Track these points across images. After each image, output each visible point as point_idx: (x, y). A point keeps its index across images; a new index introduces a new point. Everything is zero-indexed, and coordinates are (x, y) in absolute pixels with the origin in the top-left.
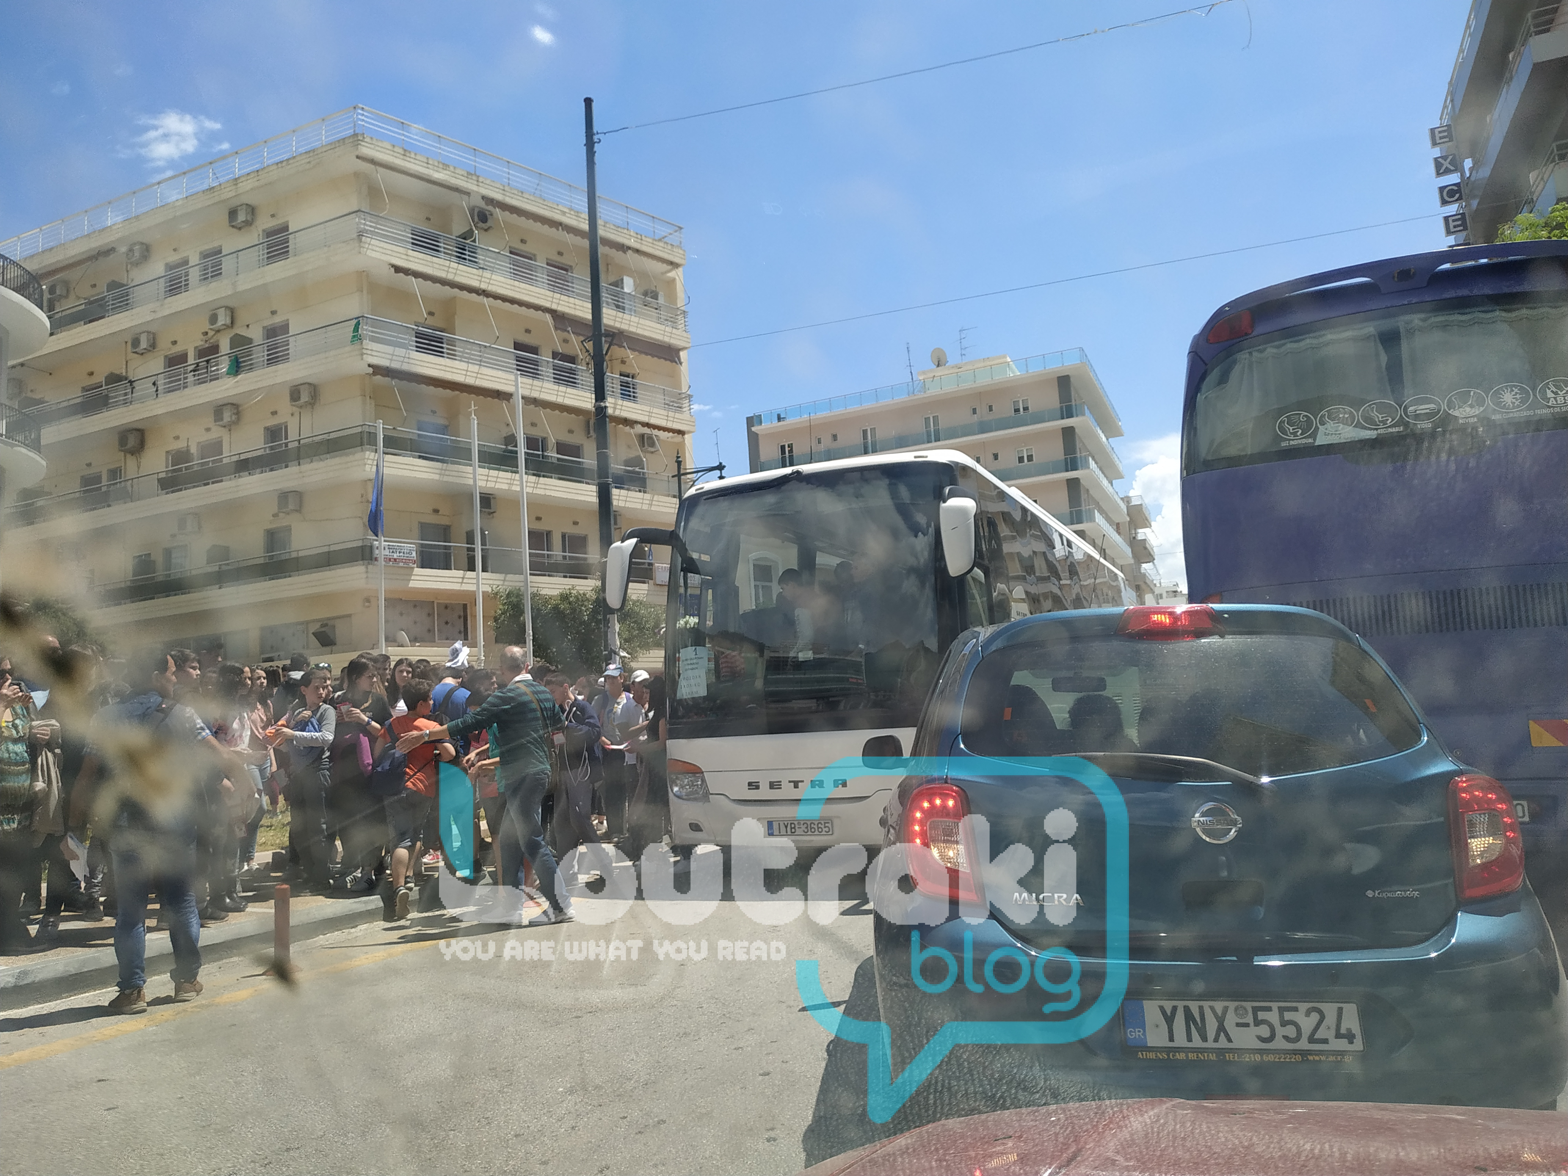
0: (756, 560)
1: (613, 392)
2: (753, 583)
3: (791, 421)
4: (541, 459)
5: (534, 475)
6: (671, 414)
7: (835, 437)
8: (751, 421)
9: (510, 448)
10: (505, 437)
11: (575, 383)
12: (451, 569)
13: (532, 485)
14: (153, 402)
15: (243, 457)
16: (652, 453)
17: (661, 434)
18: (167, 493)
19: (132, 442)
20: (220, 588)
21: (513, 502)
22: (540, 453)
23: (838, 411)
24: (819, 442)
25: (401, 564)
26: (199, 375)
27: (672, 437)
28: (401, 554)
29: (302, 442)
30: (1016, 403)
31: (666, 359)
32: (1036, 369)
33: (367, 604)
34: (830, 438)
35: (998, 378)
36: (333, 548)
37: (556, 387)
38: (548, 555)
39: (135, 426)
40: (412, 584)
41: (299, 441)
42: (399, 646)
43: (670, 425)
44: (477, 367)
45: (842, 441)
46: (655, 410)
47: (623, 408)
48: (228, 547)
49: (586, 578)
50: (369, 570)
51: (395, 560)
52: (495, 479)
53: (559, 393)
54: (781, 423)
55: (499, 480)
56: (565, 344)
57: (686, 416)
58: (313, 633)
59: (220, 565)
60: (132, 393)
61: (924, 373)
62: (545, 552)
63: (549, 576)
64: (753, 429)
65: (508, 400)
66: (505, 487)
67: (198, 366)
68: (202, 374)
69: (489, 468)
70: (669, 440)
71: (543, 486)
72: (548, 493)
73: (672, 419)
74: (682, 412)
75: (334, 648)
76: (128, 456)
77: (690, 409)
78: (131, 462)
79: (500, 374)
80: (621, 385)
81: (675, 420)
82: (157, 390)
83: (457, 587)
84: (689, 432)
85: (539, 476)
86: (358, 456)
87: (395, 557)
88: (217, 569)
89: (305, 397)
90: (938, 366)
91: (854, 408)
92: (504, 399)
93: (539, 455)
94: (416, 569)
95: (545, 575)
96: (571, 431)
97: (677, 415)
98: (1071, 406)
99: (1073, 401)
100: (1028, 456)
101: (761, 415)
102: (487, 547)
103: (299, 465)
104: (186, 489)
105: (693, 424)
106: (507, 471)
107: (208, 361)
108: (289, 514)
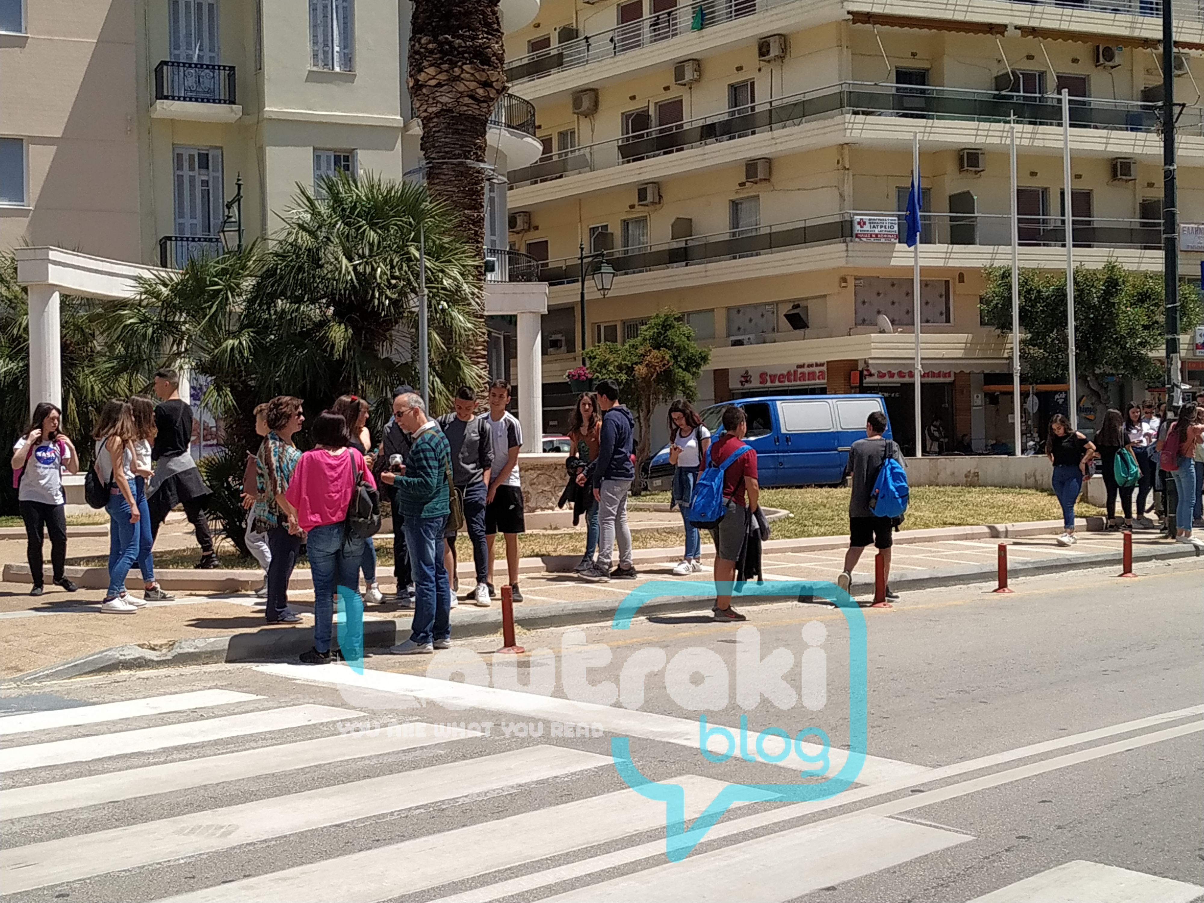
4: (1037, 103)
5: (1030, 123)
9: (1003, 93)
10: (996, 78)
11: (1083, 2)
14: (612, 61)
15: (709, 122)
18: (628, 162)
19: (586, 104)
20: (687, 265)
21: (1002, 155)
22: (1038, 95)
25: (883, 240)
26: (659, 29)
28: (883, 229)
29: (773, 104)
33: (843, 284)
36: (809, 224)
37: (1060, 11)
38: (1044, 220)
39: (591, 86)
40: (894, 262)
41: (771, 103)
42: (880, 332)
48: (691, 220)
49: (1089, 246)
50: (849, 249)
51: (877, 235)
52: (985, 133)
53: (1064, 18)
55: (989, 133)
58: (786, 316)
59: (686, 241)
60: (588, 51)
62: (1041, 217)
63: (1044, 245)
65: (1002, 34)
66: (997, 141)
67: (658, 19)
68: (663, 28)
69: (979, 121)
72: (1048, 144)
75: (807, 331)
76: (581, 117)
78: (585, 125)
82: (615, 48)
83: (941, 263)
85: (1035, 123)
86: (838, 119)
87: (877, 232)
88: (683, 245)
89: (774, 51)
92: (998, 33)
93: (1035, 98)
94: (898, 245)
95: (1039, 245)
103: (771, 130)
104: (648, 157)
106: (999, 121)
107: (669, 14)
108: (756, 183)
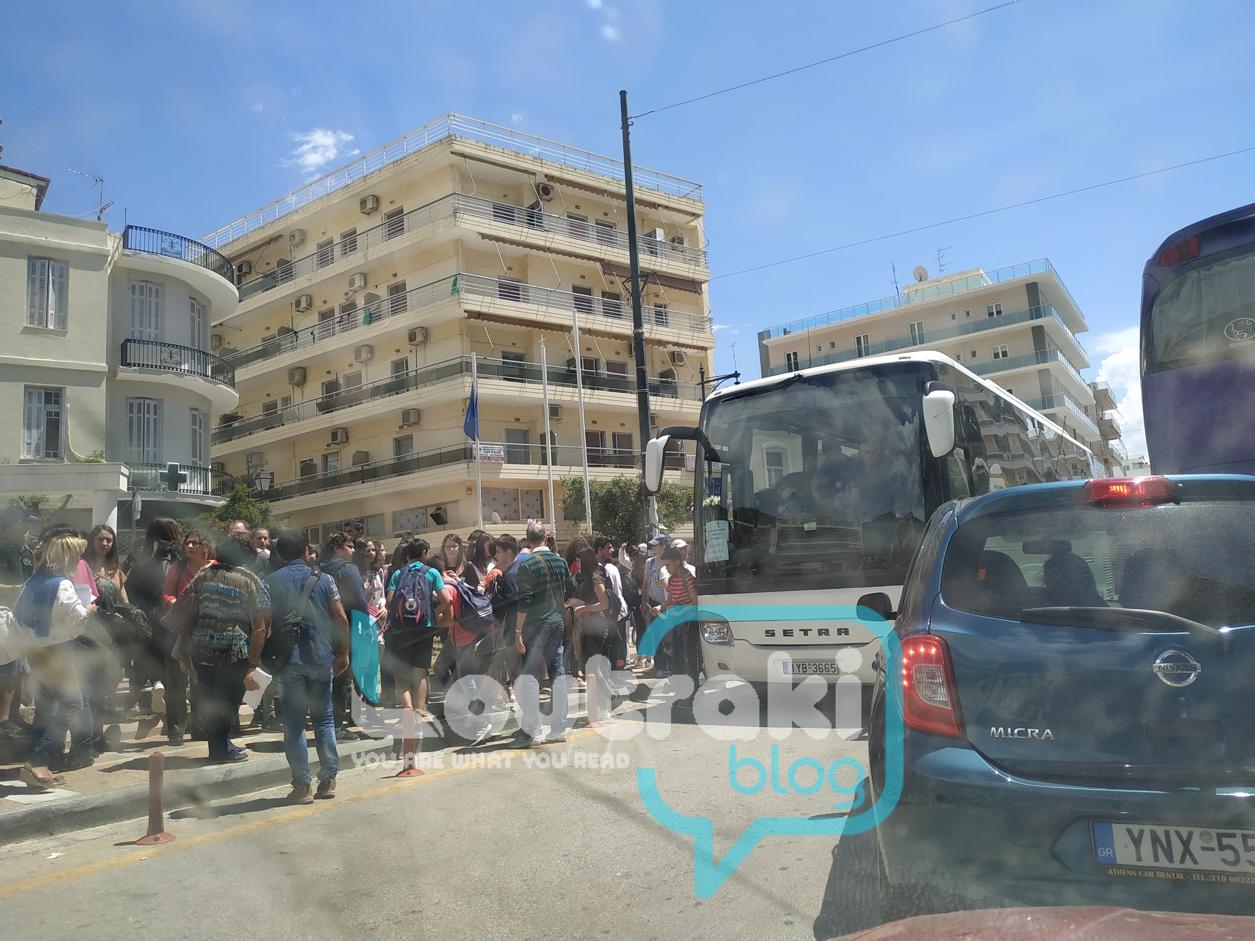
0: (768, 448)
1: (649, 320)
2: (766, 467)
3: (796, 333)
4: (594, 376)
5: (590, 388)
6: (696, 334)
7: (833, 345)
8: (761, 336)
9: (571, 368)
10: (568, 361)
11: (620, 315)
12: (530, 464)
13: (589, 396)
14: (312, 347)
15: (376, 384)
16: (681, 366)
17: (689, 351)
18: (323, 414)
19: (297, 377)
20: (363, 483)
21: (574, 409)
22: (595, 371)
23: (835, 323)
24: (820, 350)
25: (493, 461)
26: (343, 325)
27: (697, 353)
28: (493, 453)
29: (418, 371)
30: (989, 308)
31: (691, 291)
32: (1007, 278)
33: (469, 494)
34: (829, 345)
35: (973, 288)
36: (443, 451)
37: (605, 319)
38: (602, 450)
39: (300, 365)
40: (502, 476)
41: (416, 370)
42: (493, 524)
43: (695, 343)
44: (545, 307)
45: (839, 348)
46: (683, 332)
47: (658, 332)
48: (368, 452)
49: (632, 468)
50: (470, 467)
51: (489, 458)
52: (561, 393)
53: (608, 324)
54: (787, 336)
55: (564, 394)
56: (611, 285)
57: (707, 335)
58: (432, 516)
59: (362, 466)
60: (297, 341)
61: (908, 287)
62: (600, 448)
63: (604, 466)
64: (764, 342)
65: (569, 332)
66: (569, 399)
67: (342, 318)
68: (345, 324)
69: (556, 385)
70: (695, 355)
71: (597, 397)
72: (601, 402)
73: (696, 338)
74: (704, 332)
75: (446, 526)
76: (295, 387)
77: (711, 330)
78: (298, 392)
79: (563, 312)
80: (656, 314)
81: (699, 339)
82: (314, 338)
83: (534, 477)
84: (711, 348)
85: (594, 389)
86: (460, 380)
87: (489, 456)
88: (360, 468)
89: (419, 338)
90: (920, 281)
91: (849, 320)
92: (566, 331)
93: (593, 373)
94: (504, 465)
95: (600, 466)
96: (618, 353)
97: (701, 335)
98: (1039, 308)
99: (1041, 303)
100: (1002, 352)
101: (769, 331)
102: (557, 446)
103: (417, 389)
104: (336, 410)
105: (714, 341)
106: (569, 386)
107: (349, 315)
108: (410, 426)
